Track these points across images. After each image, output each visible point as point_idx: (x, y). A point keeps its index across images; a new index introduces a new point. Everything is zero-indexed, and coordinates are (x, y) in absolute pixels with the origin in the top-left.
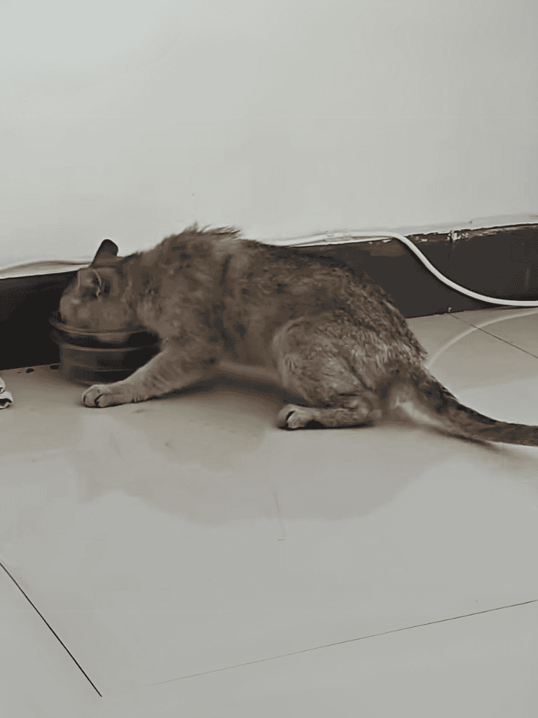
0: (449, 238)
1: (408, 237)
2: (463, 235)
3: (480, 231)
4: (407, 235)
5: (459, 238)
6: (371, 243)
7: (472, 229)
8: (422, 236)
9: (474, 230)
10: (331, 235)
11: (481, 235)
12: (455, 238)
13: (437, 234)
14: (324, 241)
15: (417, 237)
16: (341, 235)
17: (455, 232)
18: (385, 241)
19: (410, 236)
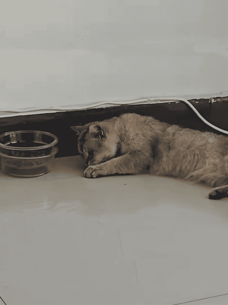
0: (210, 101)
1: (189, 101)
2: (217, 100)
3: (226, 98)
4: (188, 100)
5: (215, 101)
6: (170, 103)
7: (222, 97)
8: (196, 100)
9: (223, 97)
10: (149, 99)
11: (226, 100)
12: (213, 101)
13: (204, 99)
14: (145, 102)
15: (194, 101)
16: (154, 99)
17: (213, 98)
18: (177, 103)
19: (190, 100)
